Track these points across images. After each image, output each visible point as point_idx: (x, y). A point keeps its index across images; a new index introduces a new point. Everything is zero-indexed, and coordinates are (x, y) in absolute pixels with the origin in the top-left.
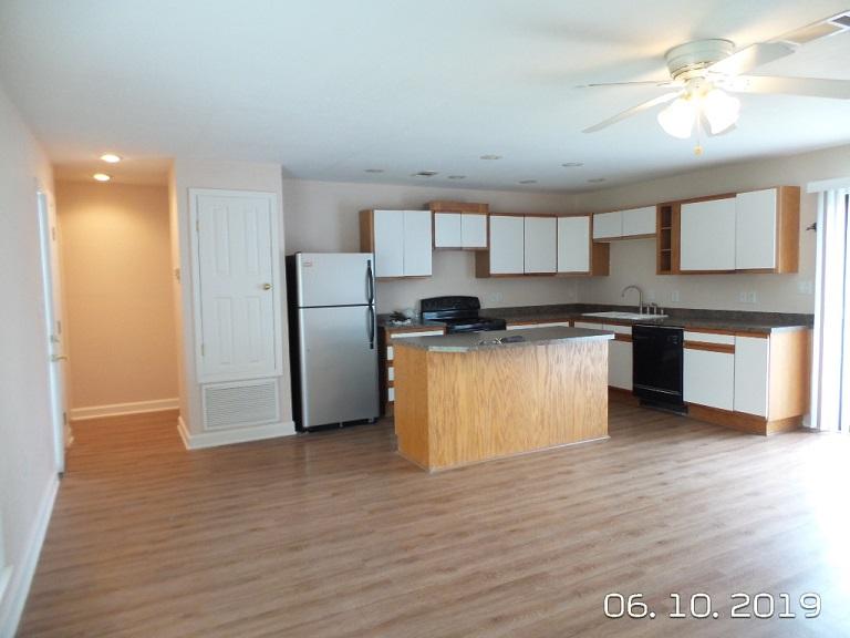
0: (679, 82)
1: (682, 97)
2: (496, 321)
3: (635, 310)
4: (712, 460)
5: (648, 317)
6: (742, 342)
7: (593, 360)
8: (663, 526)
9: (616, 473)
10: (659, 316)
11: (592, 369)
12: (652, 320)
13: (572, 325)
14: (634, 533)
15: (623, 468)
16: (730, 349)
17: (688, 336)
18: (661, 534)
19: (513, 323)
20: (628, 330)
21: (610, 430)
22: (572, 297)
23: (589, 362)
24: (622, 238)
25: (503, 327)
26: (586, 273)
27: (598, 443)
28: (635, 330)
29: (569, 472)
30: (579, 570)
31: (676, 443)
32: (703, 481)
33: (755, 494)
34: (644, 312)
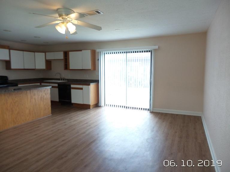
0: (61, 19)
1: (62, 22)
2: (15, 84)
3: (59, 79)
4: (78, 117)
5: (62, 81)
6: (84, 87)
7: (45, 94)
8: (64, 136)
9: (53, 124)
10: (65, 81)
11: (45, 97)
12: (63, 82)
13: (41, 84)
14: (56, 140)
15: (55, 123)
16: (82, 89)
17: (72, 86)
18: (63, 138)
19: (20, 84)
20: (57, 85)
21: (52, 113)
22: (41, 76)
23: (44, 94)
24: (54, 60)
25: (17, 85)
26: (44, 69)
27: (49, 117)
28: (59, 85)
29: (38, 127)
30: (39, 154)
31: (70, 114)
32: (75, 123)
33: (87, 123)
34: (61, 80)
